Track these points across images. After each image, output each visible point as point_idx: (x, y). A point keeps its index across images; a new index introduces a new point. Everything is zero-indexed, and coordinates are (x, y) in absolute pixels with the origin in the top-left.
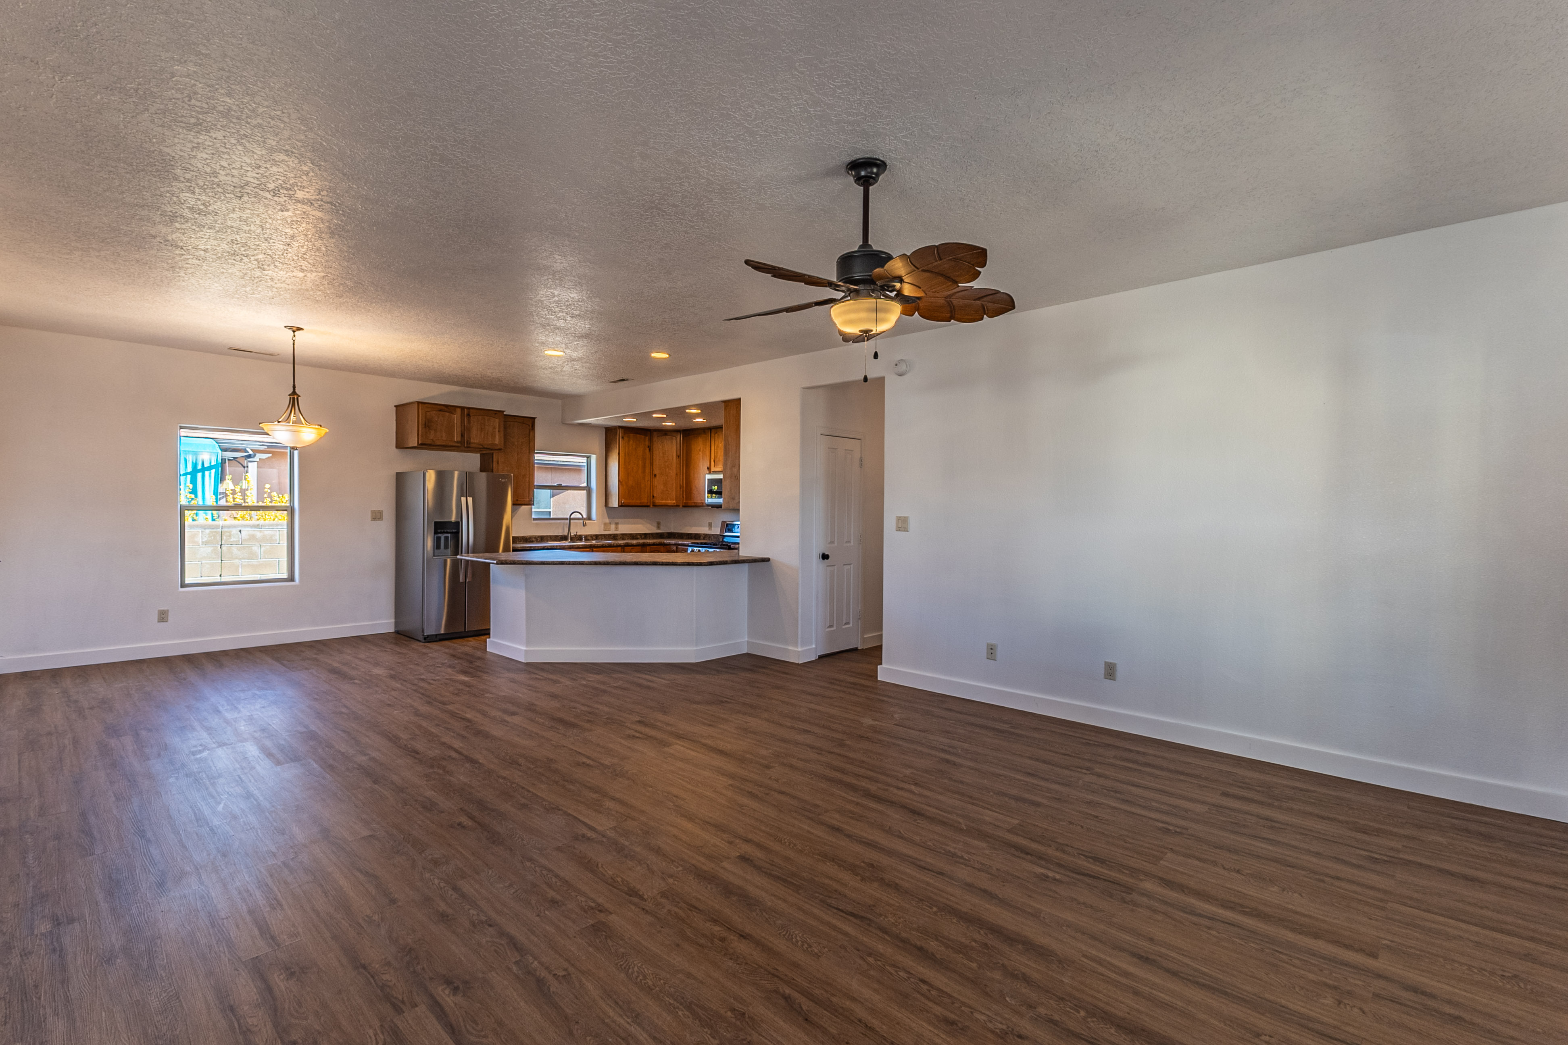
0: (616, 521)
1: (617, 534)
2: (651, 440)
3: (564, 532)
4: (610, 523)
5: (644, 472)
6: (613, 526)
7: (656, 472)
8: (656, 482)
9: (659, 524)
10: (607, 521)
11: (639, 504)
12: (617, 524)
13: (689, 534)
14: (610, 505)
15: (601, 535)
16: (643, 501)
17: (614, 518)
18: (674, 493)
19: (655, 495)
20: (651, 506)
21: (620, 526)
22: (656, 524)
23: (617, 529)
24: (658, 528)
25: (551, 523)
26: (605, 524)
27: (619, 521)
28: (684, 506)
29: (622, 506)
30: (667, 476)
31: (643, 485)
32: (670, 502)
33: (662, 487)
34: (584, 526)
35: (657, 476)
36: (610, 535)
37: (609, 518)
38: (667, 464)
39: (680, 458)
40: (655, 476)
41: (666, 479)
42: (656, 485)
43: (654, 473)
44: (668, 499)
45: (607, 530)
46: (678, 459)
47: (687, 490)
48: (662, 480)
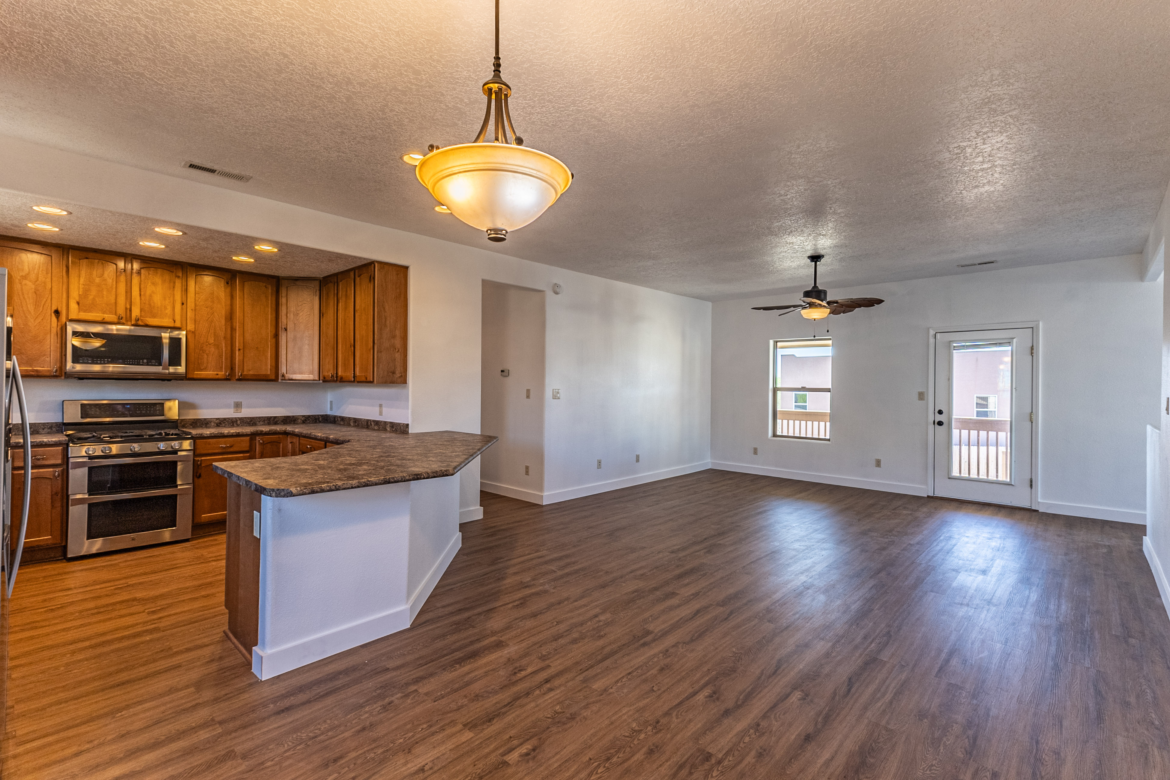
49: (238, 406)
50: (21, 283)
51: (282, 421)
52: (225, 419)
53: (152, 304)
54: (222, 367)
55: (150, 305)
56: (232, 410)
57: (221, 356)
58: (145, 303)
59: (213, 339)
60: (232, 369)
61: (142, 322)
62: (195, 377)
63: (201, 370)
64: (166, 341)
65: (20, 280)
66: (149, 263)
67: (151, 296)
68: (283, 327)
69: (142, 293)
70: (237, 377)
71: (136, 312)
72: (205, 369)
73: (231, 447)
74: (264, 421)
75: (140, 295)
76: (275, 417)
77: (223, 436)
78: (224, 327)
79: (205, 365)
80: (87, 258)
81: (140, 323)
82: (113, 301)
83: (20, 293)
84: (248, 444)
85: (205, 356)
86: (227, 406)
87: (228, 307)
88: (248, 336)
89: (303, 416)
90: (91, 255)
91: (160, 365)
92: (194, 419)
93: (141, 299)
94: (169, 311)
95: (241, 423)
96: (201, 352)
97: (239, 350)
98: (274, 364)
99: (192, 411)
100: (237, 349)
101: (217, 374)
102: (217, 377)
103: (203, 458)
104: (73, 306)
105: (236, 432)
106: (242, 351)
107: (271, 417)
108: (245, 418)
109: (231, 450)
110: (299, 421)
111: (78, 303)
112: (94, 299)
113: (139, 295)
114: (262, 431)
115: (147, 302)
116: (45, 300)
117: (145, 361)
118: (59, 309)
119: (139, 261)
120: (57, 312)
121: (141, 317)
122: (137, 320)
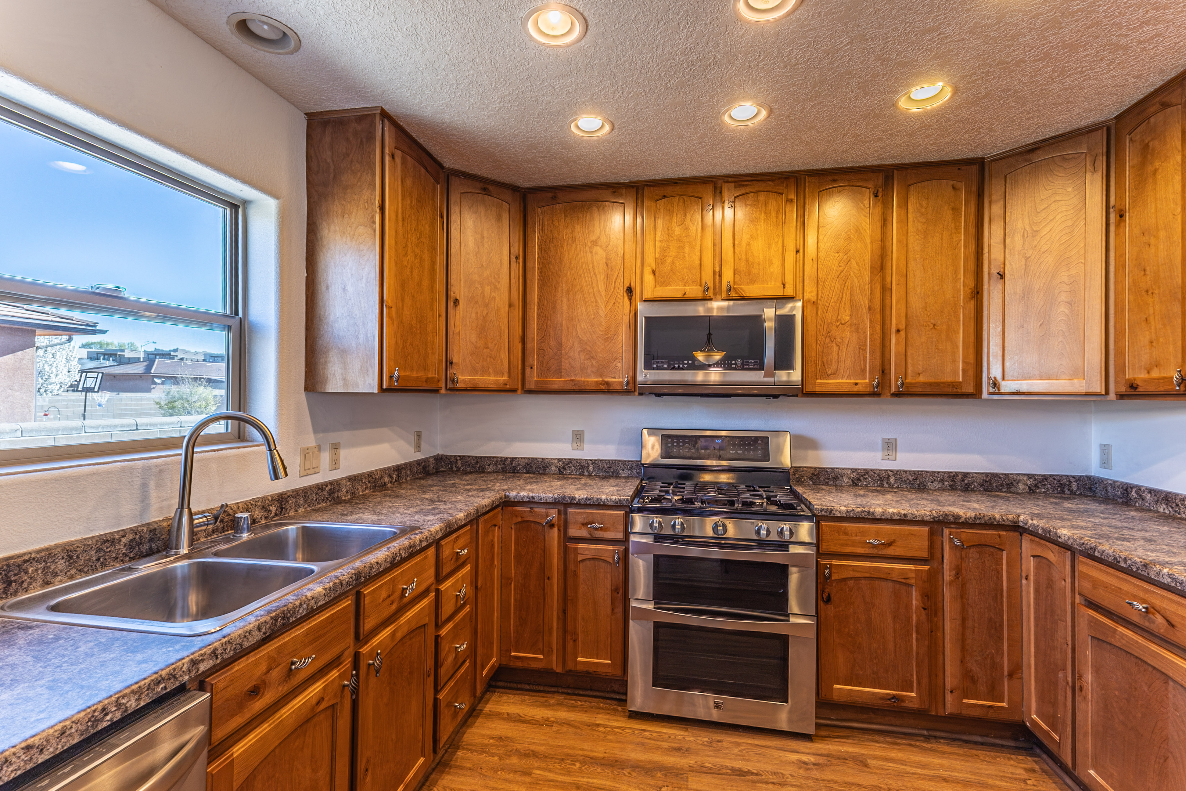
0: (334, 437)
1: (337, 482)
2: (447, 199)
4: (319, 447)
6: (325, 457)
7: (459, 290)
9: (419, 435)
10: (311, 441)
11: (424, 385)
12: (336, 447)
14: (335, 388)
17: (325, 430)
18: (504, 356)
19: (455, 360)
20: (443, 391)
21: (343, 453)
22: (413, 438)
23: (335, 464)
24: (418, 447)
26: (305, 453)
27: (342, 436)
30: (487, 305)
31: (429, 328)
32: (490, 379)
33: (474, 338)
34: (277, 477)
35: (462, 304)
36: (320, 487)
37: (315, 431)
38: (485, 274)
39: (519, 263)
40: (456, 302)
41: (485, 315)
42: (457, 330)
43: (452, 294)
44: (491, 370)
45: (309, 472)
46: (514, 265)
47: (540, 349)
48: (474, 315)
49: (890, 446)
50: (591, 252)
51: (982, 485)
52: (867, 472)
53: (751, 259)
54: (865, 369)
55: (747, 260)
56: (879, 455)
57: (862, 347)
58: (740, 259)
59: (848, 312)
60: (884, 372)
61: (737, 293)
62: (818, 389)
63: (828, 376)
64: (770, 325)
65: (590, 248)
66: (747, 185)
67: (749, 244)
68: (994, 271)
69: (736, 242)
70: (893, 389)
71: (728, 277)
72: (835, 374)
73: (889, 544)
74: (942, 481)
75: (734, 245)
76: (966, 475)
77: (873, 519)
78: (867, 287)
79: (834, 366)
80: (665, 197)
81: (733, 295)
82: (697, 262)
83: (591, 267)
84: (925, 544)
85: (835, 348)
86: (870, 447)
87: (877, 245)
88: (916, 302)
89: (1030, 476)
90: (669, 190)
91: (761, 368)
92: (815, 468)
93: (735, 253)
94: (775, 268)
95: (896, 482)
96: (828, 340)
97: (898, 331)
98: (971, 358)
99: (811, 453)
100: (893, 330)
101: (856, 384)
102: (856, 389)
103: (834, 562)
104: (649, 278)
105: (899, 514)
106: (903, 333)
107: (957, 474)
108: (904, 471)
109: (890, 551)
110: (1021, 486)
111: (654, 272)
112: (673, 262)
113: (732, 245)
114: (958, 517)
115: (743, 257)
116: (616, 273)
117: (739, 362)
118: (633, 285)
119: (733, 184)
120: (630, 290)
121: (734, 282)
122: (729, 289)
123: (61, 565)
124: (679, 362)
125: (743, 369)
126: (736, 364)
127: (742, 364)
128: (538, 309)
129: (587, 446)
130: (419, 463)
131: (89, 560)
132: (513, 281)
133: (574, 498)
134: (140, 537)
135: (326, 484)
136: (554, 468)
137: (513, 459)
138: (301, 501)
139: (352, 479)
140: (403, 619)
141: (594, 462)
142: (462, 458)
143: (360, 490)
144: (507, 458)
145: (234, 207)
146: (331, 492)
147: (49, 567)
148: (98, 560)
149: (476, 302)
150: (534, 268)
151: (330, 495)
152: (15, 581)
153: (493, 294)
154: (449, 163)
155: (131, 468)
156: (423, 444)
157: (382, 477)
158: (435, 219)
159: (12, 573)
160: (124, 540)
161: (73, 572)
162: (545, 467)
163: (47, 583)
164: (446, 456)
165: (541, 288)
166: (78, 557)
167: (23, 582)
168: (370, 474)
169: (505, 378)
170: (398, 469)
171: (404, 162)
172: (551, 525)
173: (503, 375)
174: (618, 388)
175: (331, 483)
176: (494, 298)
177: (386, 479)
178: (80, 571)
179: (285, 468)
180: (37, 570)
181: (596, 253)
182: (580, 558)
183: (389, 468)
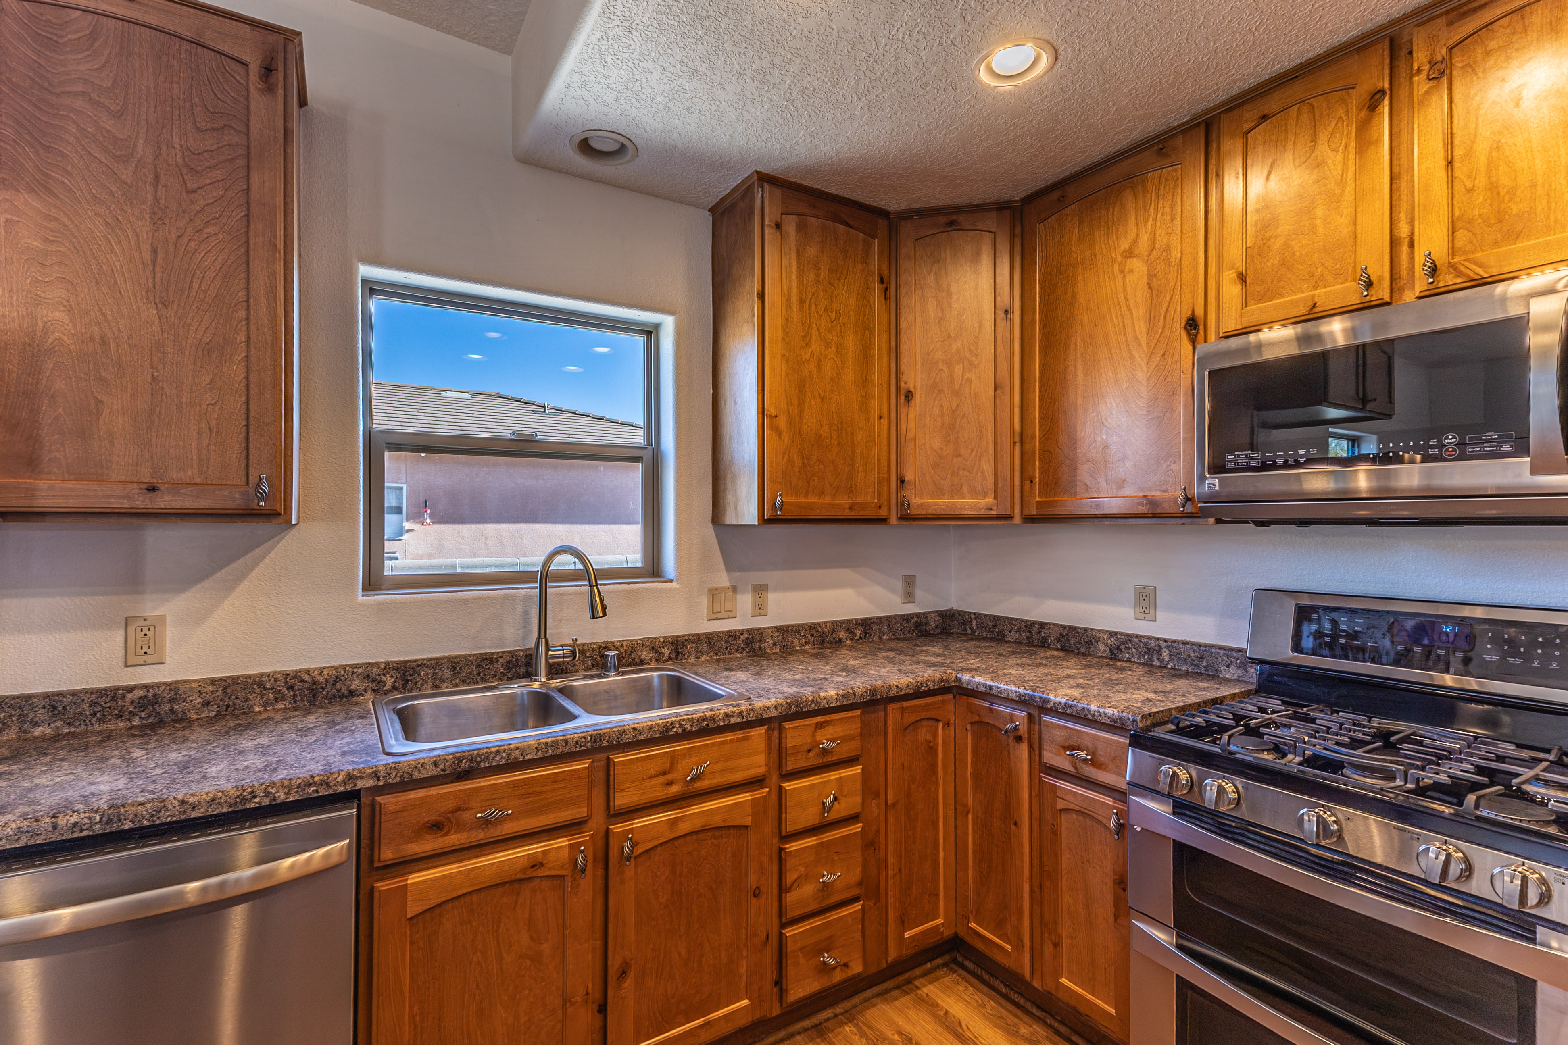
0: (756, 577)
1: (760, 632)
2: (891, 256)
3: (525, 638)
4: (734, 589)
5: (865, 381)
6: (745, 601)
7: (911, 381)
8: (911, 416)
9: (910, 582)
10: (723, 580)
11: (847, 513)
12: (760, 590)
13: (1029, 625)
14: (730, 519)
15: (697, 639)
16: (859, 500)
17: (744, 569)
18: (987, 466)
19: (909, 477)
20: (894, 520)
21: (772, 598)
22: (900, 585)
23: (760, 609)
24: (909, 596)
25: (465, 601)
26: (714, 593)
27: (771, 577)
28: (1029, 520)
29: (770, 521)
30: (956, 393)
31: (860, 436)
32: (967, 503)
33: (937, 443)
34: (594, 616)
35: (919, 397)
36: (732, 635)
37: (729, 568)
38: (954, 347)
39: (1012, 321)
40: (909, 396)
41: (954, 407)
42: (911, 435)
43: (903, 385)
44: (965, 489)
45: (719, 616)
46: (1001, 324)
47: (1043, 451)
48: (936, 410)
50: (1122, 272)
53: (1506, 181)
55: (1496, 187)
58: (1470, 191)
65: (1120, 264)
69: (1458, 153)
71: (1431, 242)
75: (1450, 163)
80: (1264, 118)
81: (1445, 279)
82: (1346, 230)
83: (1122, 299)
91: (1521, 450)
93: (1452, 180)
104: (1232, 291)
111: (1242, 278)
112: (1286, 247)
113: (1443, 164)
115: (1483, 183)
116: (1168, 298)
117: (1451, 439)
118: (1199, 312)
119: (1442, 21)
120: (1192, 325)
121: (1453, 251)
122: (1434, 270)
123: (447, 673)
124: (1286, 452)
125: (1463, 457)
126: (1441, 446)
127: (1461, 444)
128: (1040, 387)
129: (1161, 615)
130: (906, 618)
131: (471, 673)
132: (1000, 349)
133: (1047, 701)
134: (517, 660)
135: (742, 632)
136: (1102, 647)
137: (1042, 625)
138: (705, 647)
139: (783, 630)
140: (694, 809)
141: (1172, 644)
142: (978, 616)
143: (796, 643)
144: (1034, 623)
145: (649, 333)
146: (749, 642)
147: (437, 674)
148: (479, 674)
149: (941, 391)
150: (1034, 320)
151: (747, 644)
152: (411, 680)
153: (968, 375)
154: (893, 204)
155: (513, 596)
156: (919, 593)
157: (834, 631)
158: (868, 288)
159: (407, 674)
160: (501, 660)
161: (457, 681)
162: (1089, 643)
163: (437, 687)
164: (960, 613)
165: (1044, 352)
166: (460, 669)
167: (416, 683)
168: (813, 627)
169: (990, 500)
170: (866, 624)
171: (801, 228)
172: (1019, 739)
173: (985, 495)
174: (1173, 510)
175: (749, 631)
176: (969, 381)
177: (843, 635)
178: (463, 681)
179: (604, 608)
180: (427, 674)
181: (1131, 271)
182: (1061, 805)
183: (849, 621)
